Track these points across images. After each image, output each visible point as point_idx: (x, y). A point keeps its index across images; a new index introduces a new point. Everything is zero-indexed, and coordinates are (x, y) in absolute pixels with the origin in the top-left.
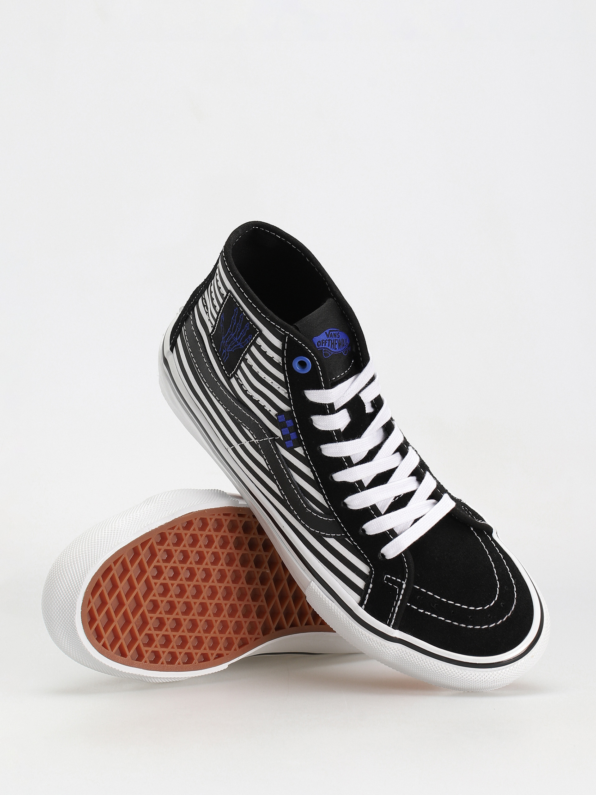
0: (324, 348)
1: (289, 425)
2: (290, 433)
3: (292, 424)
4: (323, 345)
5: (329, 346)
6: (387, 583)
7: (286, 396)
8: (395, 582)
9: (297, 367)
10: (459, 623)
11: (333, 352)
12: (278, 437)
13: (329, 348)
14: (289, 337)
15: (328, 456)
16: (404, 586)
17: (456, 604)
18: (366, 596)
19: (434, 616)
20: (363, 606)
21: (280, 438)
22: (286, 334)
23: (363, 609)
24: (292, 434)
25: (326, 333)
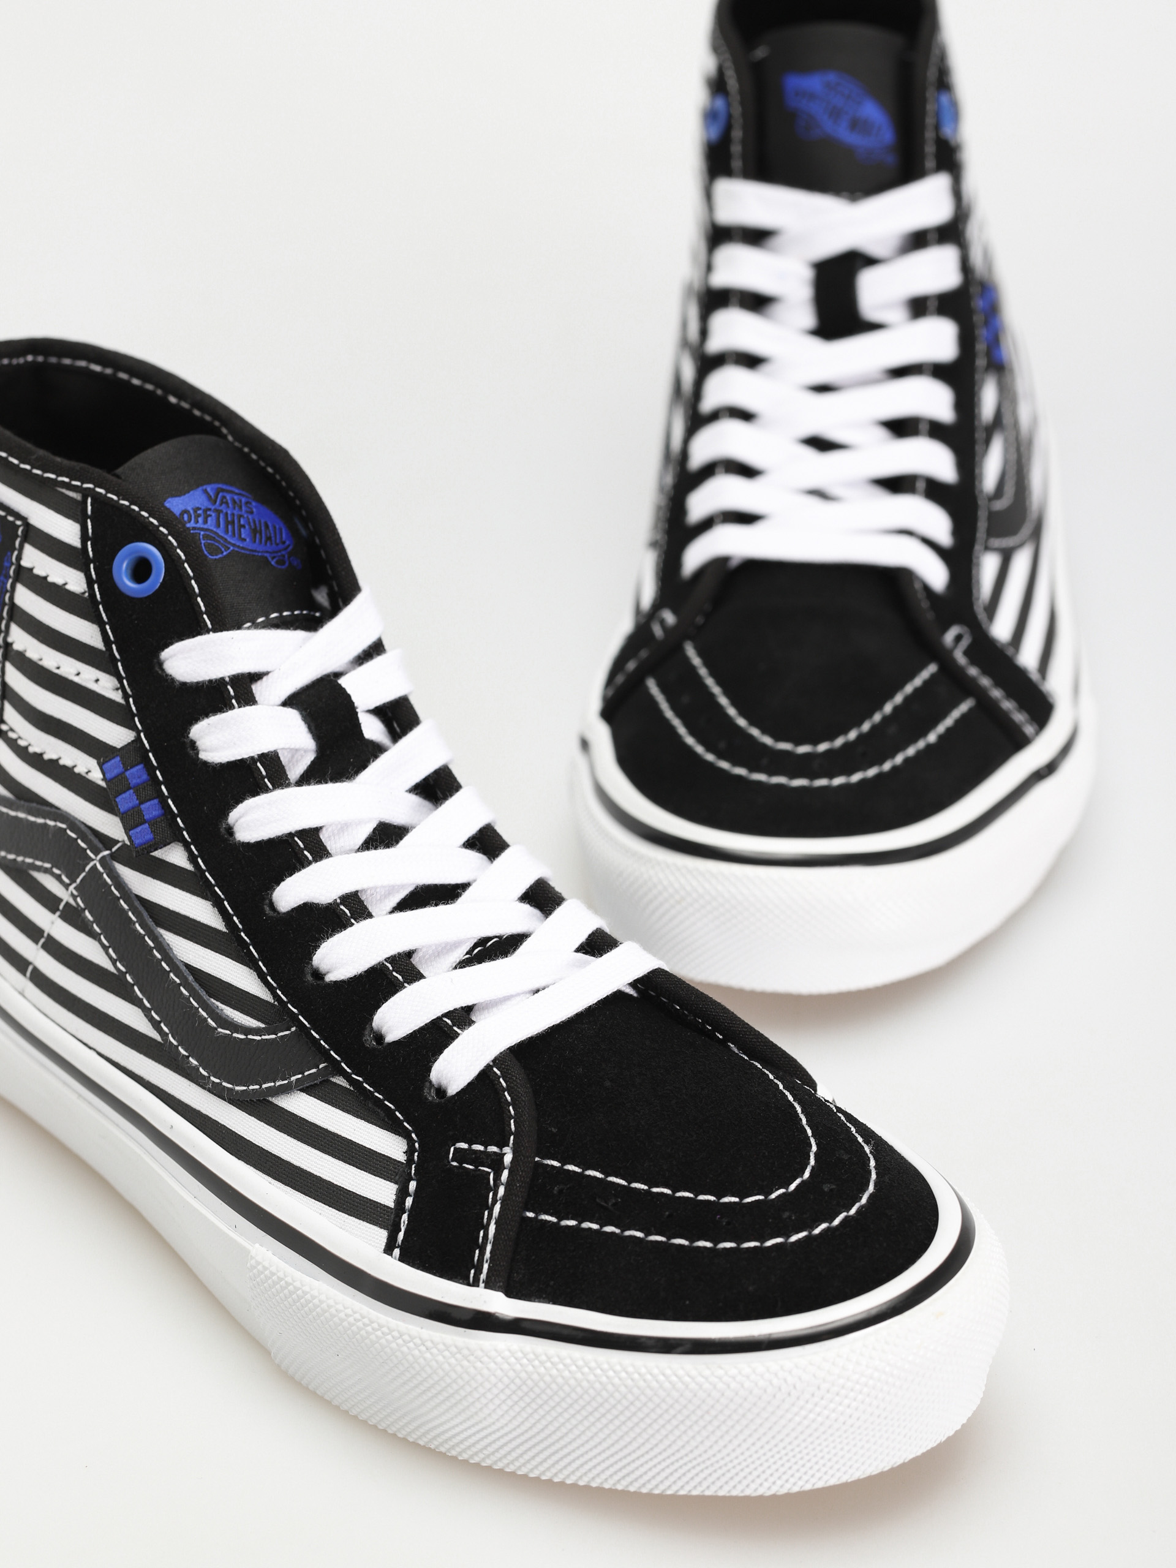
0: (202, 529)
1: (133, 782)
2: (141, 803)
3: (145, 777)
4: (198, 522)
5: (218, 525)
6: (461, 1167)
7: (117, 697)
8: (478, 1159)
9: (126, 583)
10: (692, 1240)
11: (234, 545)
12: (117, 842)
13: (220, 532)
14: (96, 498)
15: (253, 841)
16: (508, 1159)
17: (679, 1194)
18: (401, 1218)
19: (609, 1229)
20: (397, 1252)
21: (123, 841)
22: (86, 493)
23: (395, 1259)
24: (148, 804)
25: (205, 491)
